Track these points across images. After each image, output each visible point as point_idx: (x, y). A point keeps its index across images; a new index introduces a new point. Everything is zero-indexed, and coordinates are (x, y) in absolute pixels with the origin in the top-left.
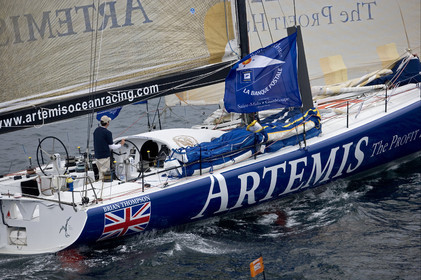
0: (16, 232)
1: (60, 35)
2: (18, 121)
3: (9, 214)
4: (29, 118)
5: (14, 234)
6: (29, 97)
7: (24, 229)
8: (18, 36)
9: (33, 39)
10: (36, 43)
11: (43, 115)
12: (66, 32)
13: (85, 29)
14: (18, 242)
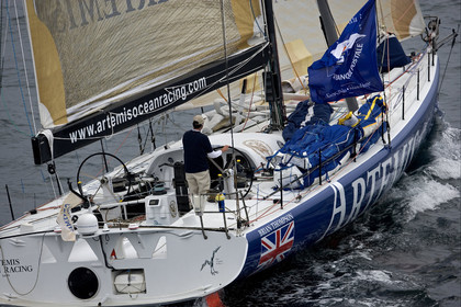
0: (126, 276)
1: (108, 17)
2: (91, 130)
3: (113, 253)
4: (101, 127)
5: (123, 279)
6: (91, 100)
7: (140, 271)
8: (72, 19)
9: (85, 23)
10: (89, 26)
11: (112, 121)
12: (111, 12)
13: (126, 8)
14: (130, 289)
